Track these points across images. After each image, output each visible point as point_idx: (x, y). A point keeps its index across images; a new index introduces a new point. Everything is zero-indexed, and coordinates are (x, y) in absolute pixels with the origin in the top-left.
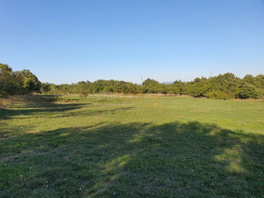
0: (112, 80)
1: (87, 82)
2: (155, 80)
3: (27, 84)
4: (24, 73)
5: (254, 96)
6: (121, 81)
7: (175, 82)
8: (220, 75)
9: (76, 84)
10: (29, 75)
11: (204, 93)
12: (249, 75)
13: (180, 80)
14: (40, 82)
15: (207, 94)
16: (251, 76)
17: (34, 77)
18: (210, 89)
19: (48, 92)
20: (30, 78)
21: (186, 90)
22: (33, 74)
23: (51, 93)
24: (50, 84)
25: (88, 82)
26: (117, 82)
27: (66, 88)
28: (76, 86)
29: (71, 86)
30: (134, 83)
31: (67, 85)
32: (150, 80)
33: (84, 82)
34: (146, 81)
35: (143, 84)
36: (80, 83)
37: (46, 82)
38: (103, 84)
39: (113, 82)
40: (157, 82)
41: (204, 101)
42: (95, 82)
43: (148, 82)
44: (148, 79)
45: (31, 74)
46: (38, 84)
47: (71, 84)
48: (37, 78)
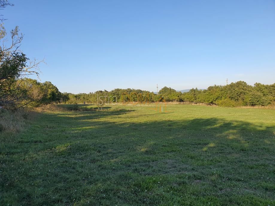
0: (129, 89)
1: (104, 91)
2: (172, 88)
3: (50, 95)
4: (46, 85)
5: (261, 103)
6: (138, 90)
7: (191, 90)
8: (232, 83)
9: (93, 93)
10: (51, 86)
11: (214, 101)
12: (258, 83)
13: (197, 88)
14: (60, 93)
15: (216, 102)
16: (260, 84)
17: (55, 88)
18: (220, 97)
19: (67, 102)
20: (52, 90)
21: (199, 98)
22: (54, 85)
23: (70, 103)
24: (68, 94)
25: (106, 91)
26: (134, 90)
27: (84, 98)
28: (94, 95)
29: (88, 95)
30: (151, 92)
31: (85, 95)
32: (167, 88)
33: (101, 92)
34: (163, 89)
35: (160, 92)
36: (97, 92)
37: (65, 92)
38: (120, 93)
39: (129, 91)
40: (174, 90)
41: (212, 109)
42: (112, 91)
43: (165, 90)
44: (165, 87)
45: (52, 86)
46: (58, 94)
47: (89, 93)
48: (57, 89)
